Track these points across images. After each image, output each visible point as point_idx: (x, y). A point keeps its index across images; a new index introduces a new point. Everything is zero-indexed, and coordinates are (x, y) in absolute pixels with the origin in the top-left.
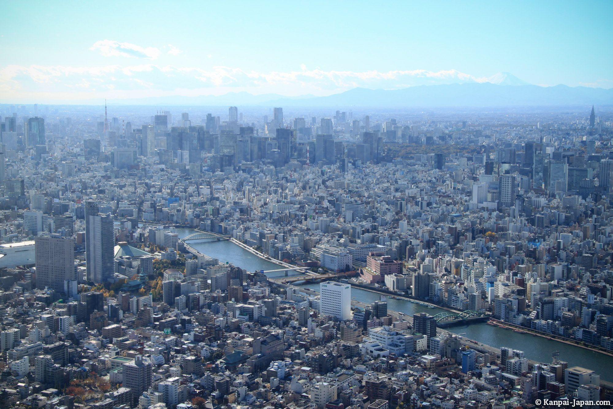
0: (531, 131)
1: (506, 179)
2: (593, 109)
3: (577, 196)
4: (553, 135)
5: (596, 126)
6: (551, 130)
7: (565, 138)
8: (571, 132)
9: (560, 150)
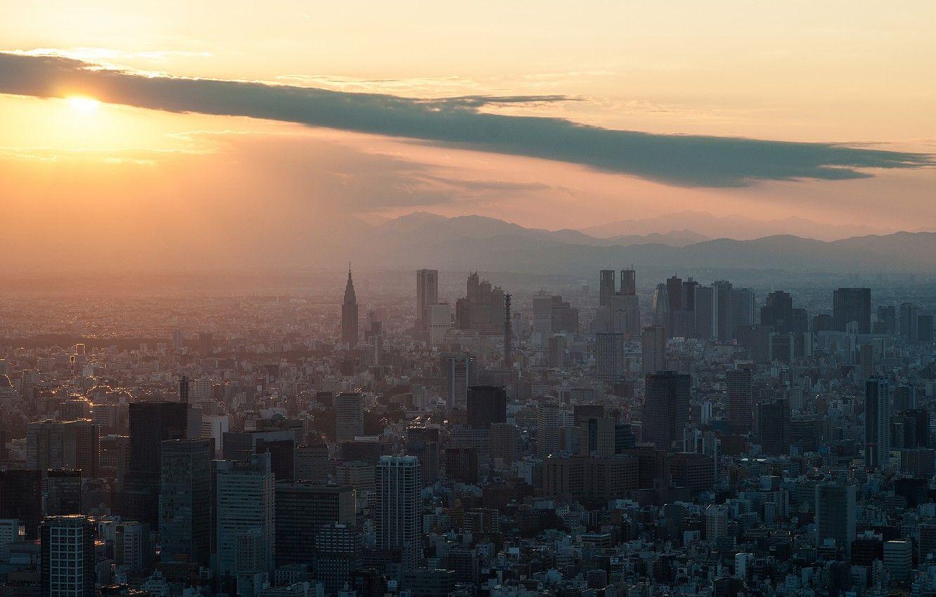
0: (147, 359)
1: (63, 532)
2: (350, 281)
3: (306, 585)
4: (222, 374)
5: (362, 344)
6: (218, 355)
7: (263, 382)
8: (284, 363)
9: (249, 427)
